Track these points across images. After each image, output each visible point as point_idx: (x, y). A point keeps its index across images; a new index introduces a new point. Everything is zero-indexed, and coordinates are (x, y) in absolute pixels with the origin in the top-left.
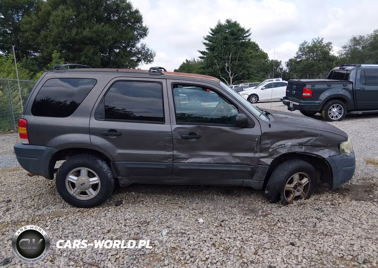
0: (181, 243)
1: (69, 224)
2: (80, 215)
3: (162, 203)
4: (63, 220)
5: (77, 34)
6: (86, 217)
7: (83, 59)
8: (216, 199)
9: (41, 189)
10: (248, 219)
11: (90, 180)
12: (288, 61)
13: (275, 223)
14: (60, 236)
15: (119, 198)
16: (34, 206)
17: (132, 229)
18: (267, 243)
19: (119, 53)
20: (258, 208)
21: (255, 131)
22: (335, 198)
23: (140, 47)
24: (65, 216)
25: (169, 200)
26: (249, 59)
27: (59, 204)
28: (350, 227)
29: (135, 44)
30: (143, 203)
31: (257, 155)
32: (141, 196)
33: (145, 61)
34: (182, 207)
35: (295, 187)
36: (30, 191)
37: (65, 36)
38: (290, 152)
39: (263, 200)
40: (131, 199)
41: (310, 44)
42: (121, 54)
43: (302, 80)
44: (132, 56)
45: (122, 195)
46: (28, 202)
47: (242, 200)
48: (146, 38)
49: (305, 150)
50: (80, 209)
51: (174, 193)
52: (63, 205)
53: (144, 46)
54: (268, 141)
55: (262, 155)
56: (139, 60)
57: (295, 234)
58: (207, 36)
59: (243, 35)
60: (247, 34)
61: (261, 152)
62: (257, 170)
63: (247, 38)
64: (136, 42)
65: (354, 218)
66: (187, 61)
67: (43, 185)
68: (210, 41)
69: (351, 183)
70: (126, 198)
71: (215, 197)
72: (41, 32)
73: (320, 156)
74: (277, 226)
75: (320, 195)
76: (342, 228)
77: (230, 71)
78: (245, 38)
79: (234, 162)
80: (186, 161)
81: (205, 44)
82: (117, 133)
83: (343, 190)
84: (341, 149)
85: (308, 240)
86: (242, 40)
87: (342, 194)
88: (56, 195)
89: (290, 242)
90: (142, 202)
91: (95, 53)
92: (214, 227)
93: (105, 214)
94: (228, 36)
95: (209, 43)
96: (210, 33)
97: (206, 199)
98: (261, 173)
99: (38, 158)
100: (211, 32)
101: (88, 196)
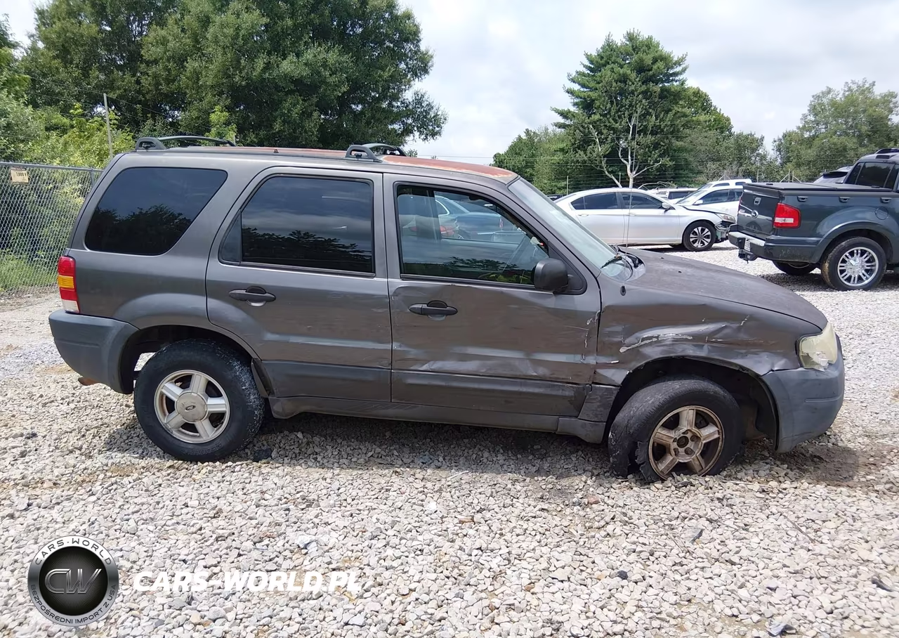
0: (366, 552)
1: (141, 492)
2: (169, 475)
3: (359, 462)
4: (130, 483)
5: (268, 66)
6: (179, 480)
7: (277, 127)
8: (485, 460)
9: (110, 414)
10: (543, 510)
11: (209, 400)
12: (781, 137)
13: (602, 523)
14: (114, 517)
15: (265, 443)
16: (80, 449)
17: (271, 514)
18: (563, 567)
19: (362, 112)
20: (576, 487)
21: (586, 302)
22: (777, 476)
23: (411, 100)
24: (136, 475)
25: (376, 456)
26: (678, 131)
27: (136, 449)
28: (786, 547)
29: (400, 91)
30: (316, 459)
31: (591, 360)
32: (317, 443)
33: (421, 133)
34: (401, 473)
35: (682, 442)
36: (84, 418)
37: (240, 72)
38: (671, 357)
39: (596, 469)
40: (292, 447)
41: (840, 96)
42: (365, 116)
43: (776, 185)
44: (392, 123)
45: (271, 438)
46: (71, 439)
47: (546, 466)
48: (426, 78)
49: (710, 351)
50: (175, 461)
51: (395, 440)
52: (143, 452)
53: (420, 96)
54: (619, 328)
55: (603, 360)
56: (407, 131)
57: (641, 552)
58: (577, 72)
59: (668, 70)
60: (678, 69)
61: (598, 352)
62: (590, 395)
63: (677, 78)
64: (403, 87)
65: (804, 526)
66: (527, 132)
67: (115, 405)
68: (583, 86)
69: (835, 443)
70: (282, 445)
71: (486, 454)
72: (187, 63)
73: (748, 370)
74: (605, 531)
75: (740, 467)
76: (764, 549)
77: (630, 160)
78: (671, 78)
79: (535, 374)
80: (422, 366)
81: (570, 92)
82: (267, 295)
83: (806, 460)
84: (801, 354)
85: (665, 568)
86: (663, 82)
87: (799, 468)
88: (136, 428)
89: (621, 569)
90: (315, 456)
91: (306, 114)
92: (456, 521)
93: (223, 477)
94: (629, 72)
95: (582, 89)
96: (585, 66)
97: (462, 460)
98: (598, 404)
99: (97, 345)
100: (587, 63)
101: (198, 434)
